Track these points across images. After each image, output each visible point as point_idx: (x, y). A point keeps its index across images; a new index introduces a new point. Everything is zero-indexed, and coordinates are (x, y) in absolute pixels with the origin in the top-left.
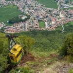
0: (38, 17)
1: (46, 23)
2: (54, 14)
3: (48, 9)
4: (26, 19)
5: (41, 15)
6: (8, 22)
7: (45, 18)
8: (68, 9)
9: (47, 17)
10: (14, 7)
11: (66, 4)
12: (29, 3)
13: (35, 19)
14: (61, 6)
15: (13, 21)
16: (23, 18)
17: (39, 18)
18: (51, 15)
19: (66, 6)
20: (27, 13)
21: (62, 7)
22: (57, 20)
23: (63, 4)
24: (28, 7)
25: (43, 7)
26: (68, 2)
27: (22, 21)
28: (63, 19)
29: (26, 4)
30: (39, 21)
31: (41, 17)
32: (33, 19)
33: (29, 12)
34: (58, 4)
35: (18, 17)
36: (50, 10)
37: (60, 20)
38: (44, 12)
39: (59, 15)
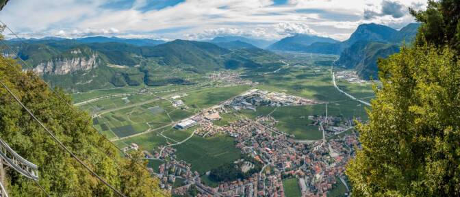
0: (280, 165)
1: (302, 181)
2: (317, 153)
3: (302, 142)
4: (252, 172)
5: (288, 159)
6: (208, 173)
7: (298, 167)
8: (342, 135)
9: (302, 163)
10: (229, 139)
11: (335, 125)
12: (260, 132)
13: (273, 173)
14: (328, 131)
15: (219, 175)
16: (246, 169)
17: (284, 168)
18: (312, 158)
19: (338, 130)
20: (254, 155)
21: (330, 134)
22: (328, 167)
23: (330, 128)
24: (258, 140)
25: (289, 140)
26: (339, 122)
27: (242, 177)
28: (338, 161)
29: (254, 135)
30: (284, 177)
31: (288, 164)
32: (268, 172)
33: (258, 151)
34: (321, 128)
35: (232, 166)
36: (306, 145)
37: (333, 165)
38: (293, 150)
39: (327, 154)
